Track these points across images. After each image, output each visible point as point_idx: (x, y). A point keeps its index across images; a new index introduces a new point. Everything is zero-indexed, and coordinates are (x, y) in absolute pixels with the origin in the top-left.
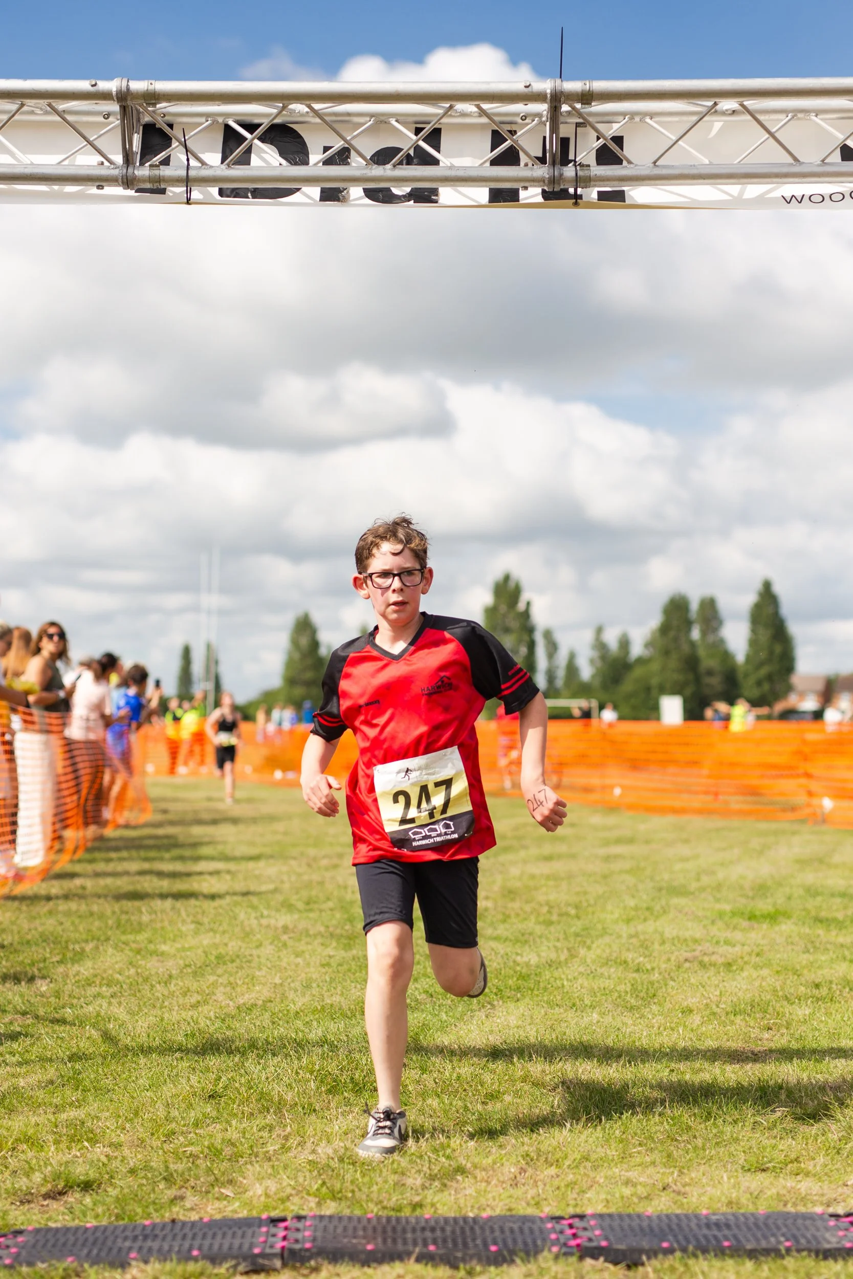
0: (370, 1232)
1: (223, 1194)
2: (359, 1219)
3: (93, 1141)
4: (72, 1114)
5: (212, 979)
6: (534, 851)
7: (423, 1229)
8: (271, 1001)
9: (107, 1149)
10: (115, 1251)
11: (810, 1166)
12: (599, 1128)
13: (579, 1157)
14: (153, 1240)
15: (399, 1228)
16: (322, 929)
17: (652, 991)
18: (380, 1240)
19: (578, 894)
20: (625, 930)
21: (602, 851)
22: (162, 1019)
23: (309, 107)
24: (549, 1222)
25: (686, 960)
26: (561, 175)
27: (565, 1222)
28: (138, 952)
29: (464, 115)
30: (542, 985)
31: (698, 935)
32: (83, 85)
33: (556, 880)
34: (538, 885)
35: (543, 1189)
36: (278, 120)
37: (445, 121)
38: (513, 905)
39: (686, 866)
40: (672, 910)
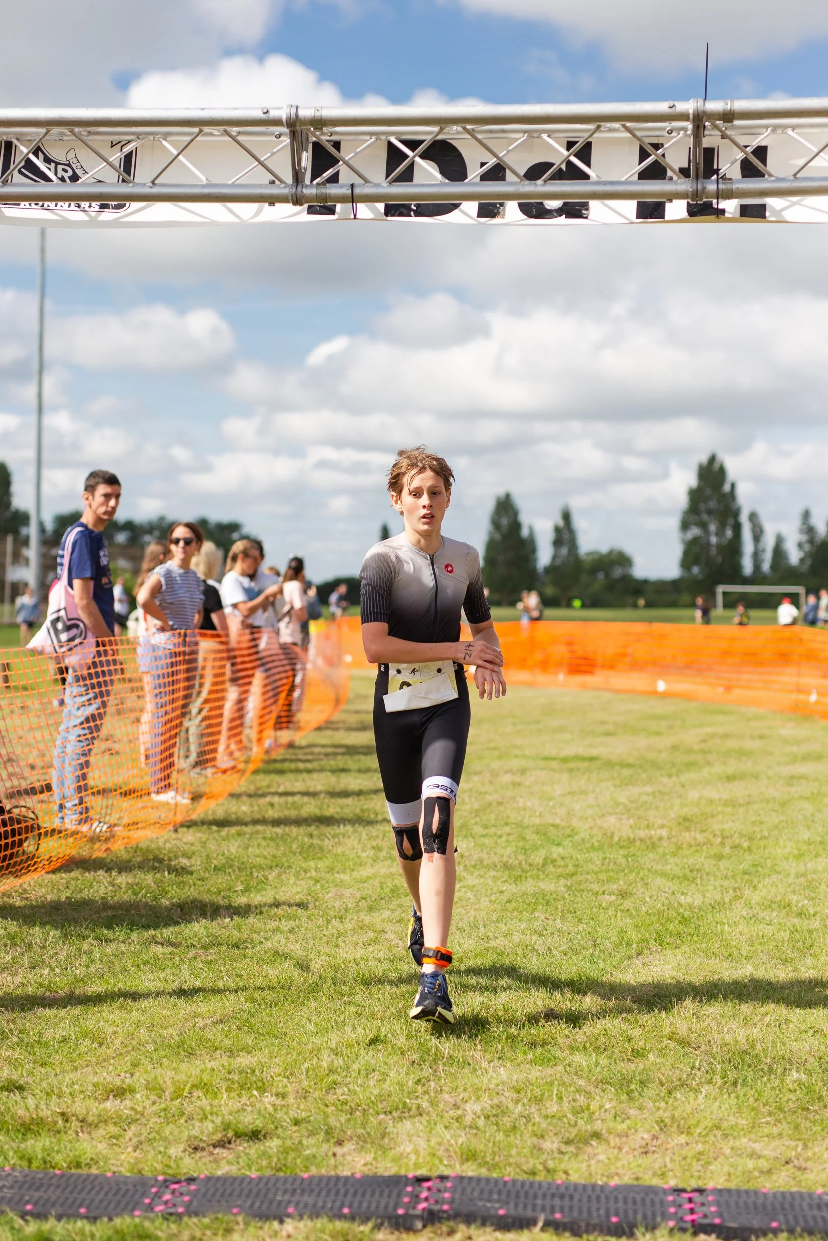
0: (504, 1197)
2: (496, 1181)
3: (262, 1090)
4: (245, 1060)
6: (717, 769)
7: (553, 1195)
9: (274, 1098)
10: (274, 1205)
12: (732, 1095)
13: (710, 1125)
14: (310, 1195)
15: (531, 1193)
16: (496, 859)
17: (809, 941)
18: (512, 1205)
19: (753, 822)
20: (794, 867)
21: (787, 771)
23: (465, 128)
24: (670, 1195)
26: (704, 189)
27: (686, 1196)
29: (613, 131)
30: (702, 930)
32: (256, 113)
33: (734, 806)
34: (715, 812)
35: (671, 1158)
36: (440, 137)
37: (595, 135)
38: (687, 835)
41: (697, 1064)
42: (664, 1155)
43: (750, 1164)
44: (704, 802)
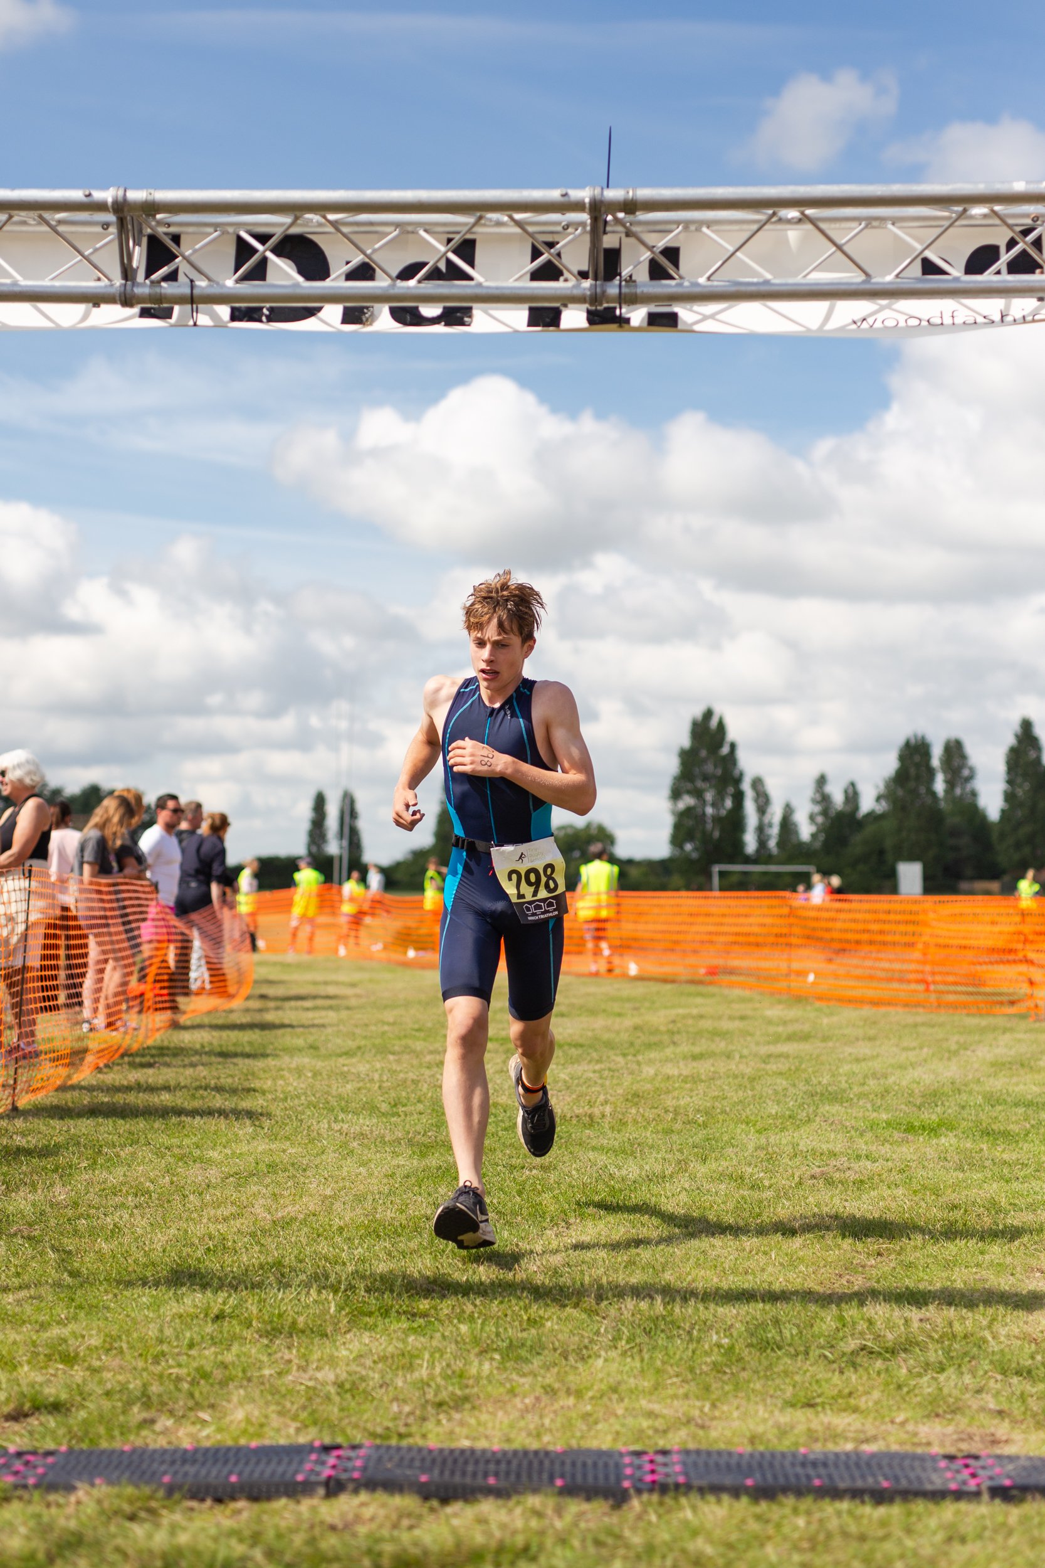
1: (198, 1418)
4: (55, 1331)
5: (255, 1189)
8: (314, 1215)
11: (862, 1403)
12: (638, 1358)
13: (606, 1388)
16: (399, 1135)
19: (715, 1098)
21: (764, 1050)
22: (186, 1231)
23: (325, 217)
25: (813, 1177)
26: (604, 292)
28: (181, 1158)
29: (499, 224)
31: (838, 1148)
32: (76, 195)
33: (695, 1082)
34: (670, 1088)
35: (552, 1421)
36: (294, 231)
37: (476, 229)
38: (634, 1111)
39: (856, 1068)
40: (818, 1119)
41: (602, 1330)
42: (541, 1417)
43: (645, 1423)
44: (659, 1078)
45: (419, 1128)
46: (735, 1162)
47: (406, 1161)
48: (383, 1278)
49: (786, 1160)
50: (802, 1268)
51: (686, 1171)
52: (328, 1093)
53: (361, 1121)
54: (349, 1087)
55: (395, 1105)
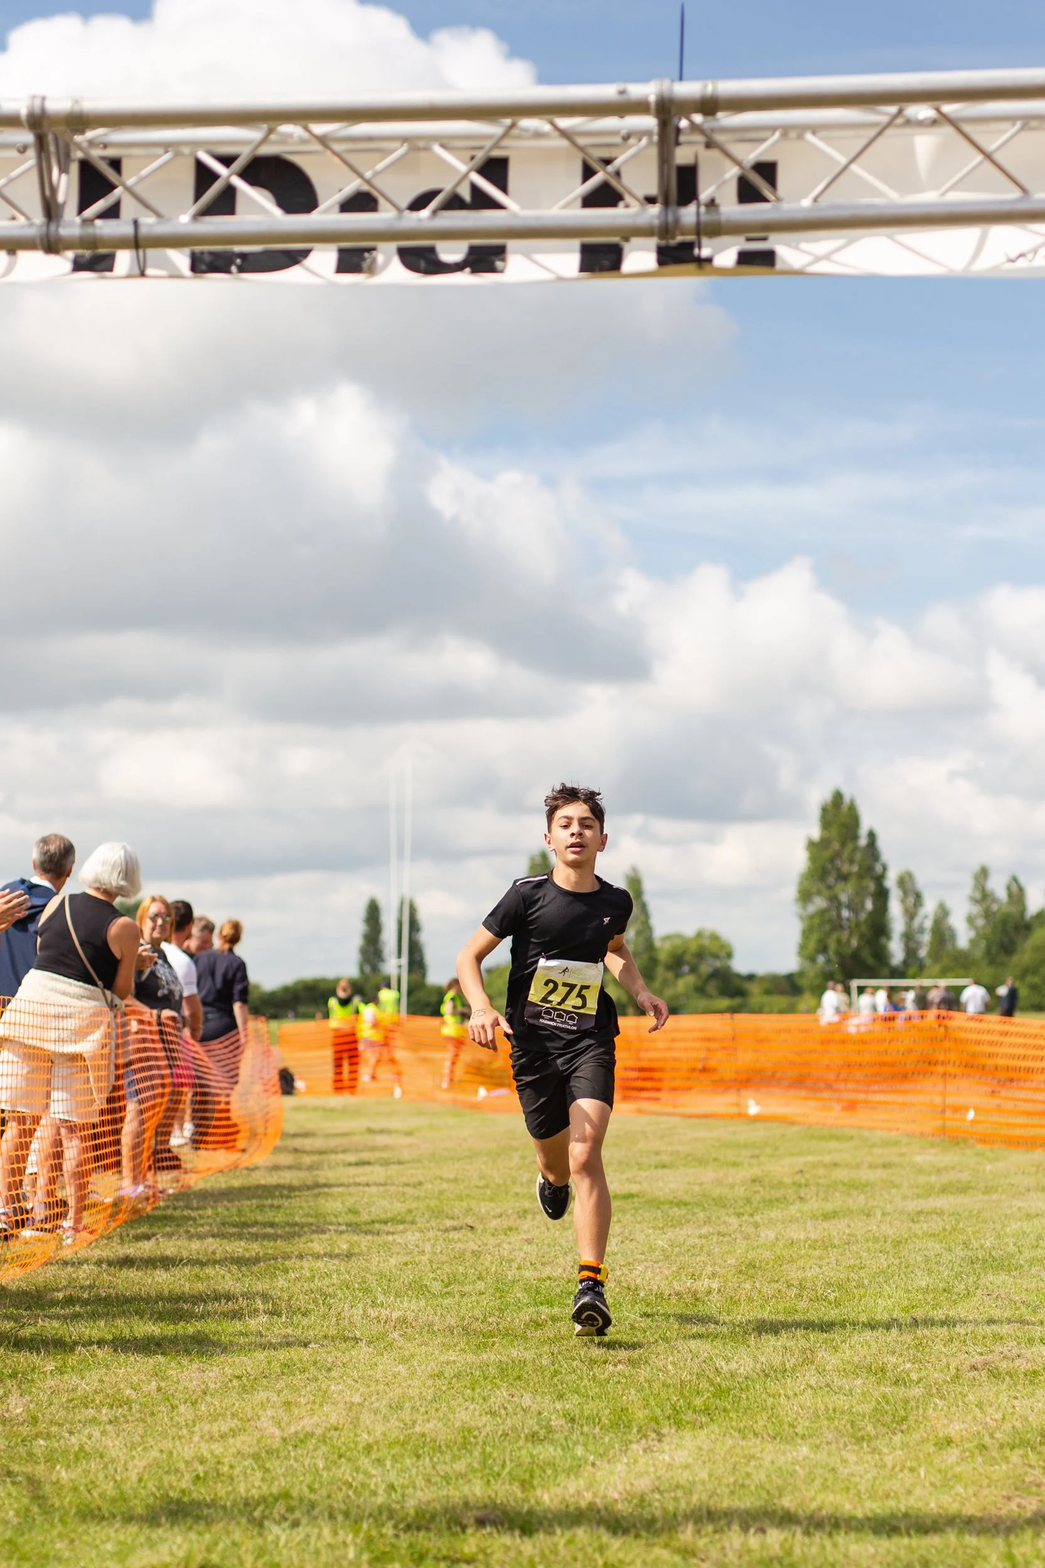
8: (336, 1429)
16: (452, 1321)
17: (902, 1413)
19: (851, 1268)
22: (171, 1453)
23: (308, 130)
25: (974, 1368)
26: (677, 221)
29: (538, 135)
30: (744, 1403)
33: (826, 1248)
34: (795, 1256)
36: (266, 150)
37: (505, 143)
38: (748, 1286)
39: (1026, 1226)
40: (979, 1292)
44: (781, 1244)
45: (477, 1312)
46: (874, 1350)
47: (460, 1357)
48: (420, 1513)
49: (939, 1346)
50: (960, 1489)
51: (812, 1362)
52: (367, 1270)
53: (406, 1305)
54: (393, 1261)
55: (450, 1284)
